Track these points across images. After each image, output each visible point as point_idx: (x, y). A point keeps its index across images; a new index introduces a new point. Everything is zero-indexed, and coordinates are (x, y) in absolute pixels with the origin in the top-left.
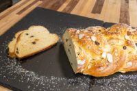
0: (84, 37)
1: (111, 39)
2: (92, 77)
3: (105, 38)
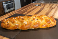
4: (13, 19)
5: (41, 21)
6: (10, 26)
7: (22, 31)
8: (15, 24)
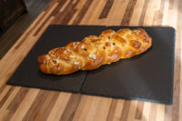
0: (77, 47)
4: (65, 52)
5: (123, 45)
6: (63, 68)
7: (88, 72)
8: (72, 62)
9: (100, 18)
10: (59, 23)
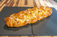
0: (26, 13)
1: (34, 11)
2: (31, 24)
3: (32, 12)
8: (25, 20)
9: (25, 5)
10: (8, 6)
